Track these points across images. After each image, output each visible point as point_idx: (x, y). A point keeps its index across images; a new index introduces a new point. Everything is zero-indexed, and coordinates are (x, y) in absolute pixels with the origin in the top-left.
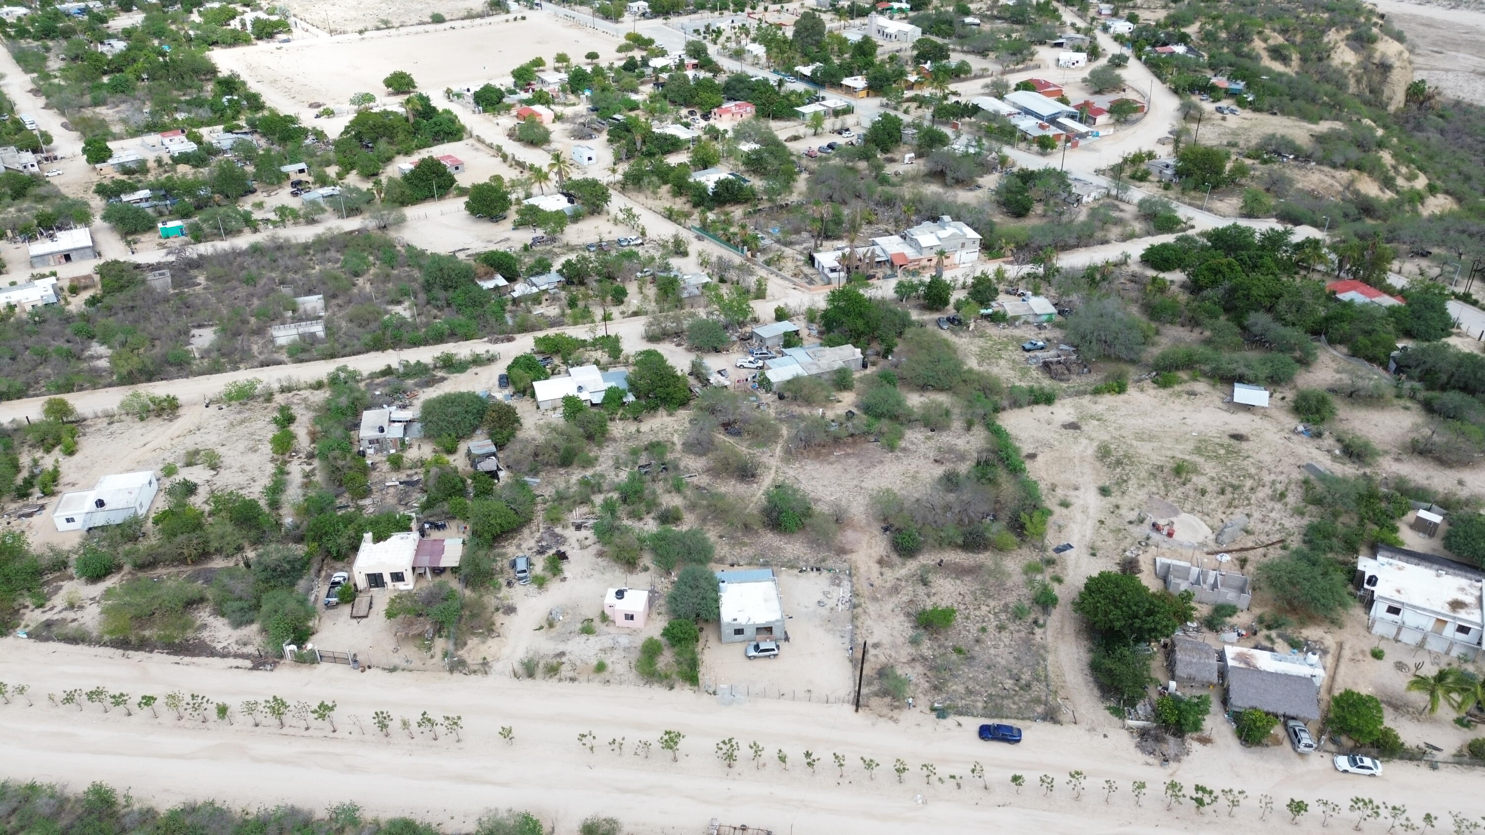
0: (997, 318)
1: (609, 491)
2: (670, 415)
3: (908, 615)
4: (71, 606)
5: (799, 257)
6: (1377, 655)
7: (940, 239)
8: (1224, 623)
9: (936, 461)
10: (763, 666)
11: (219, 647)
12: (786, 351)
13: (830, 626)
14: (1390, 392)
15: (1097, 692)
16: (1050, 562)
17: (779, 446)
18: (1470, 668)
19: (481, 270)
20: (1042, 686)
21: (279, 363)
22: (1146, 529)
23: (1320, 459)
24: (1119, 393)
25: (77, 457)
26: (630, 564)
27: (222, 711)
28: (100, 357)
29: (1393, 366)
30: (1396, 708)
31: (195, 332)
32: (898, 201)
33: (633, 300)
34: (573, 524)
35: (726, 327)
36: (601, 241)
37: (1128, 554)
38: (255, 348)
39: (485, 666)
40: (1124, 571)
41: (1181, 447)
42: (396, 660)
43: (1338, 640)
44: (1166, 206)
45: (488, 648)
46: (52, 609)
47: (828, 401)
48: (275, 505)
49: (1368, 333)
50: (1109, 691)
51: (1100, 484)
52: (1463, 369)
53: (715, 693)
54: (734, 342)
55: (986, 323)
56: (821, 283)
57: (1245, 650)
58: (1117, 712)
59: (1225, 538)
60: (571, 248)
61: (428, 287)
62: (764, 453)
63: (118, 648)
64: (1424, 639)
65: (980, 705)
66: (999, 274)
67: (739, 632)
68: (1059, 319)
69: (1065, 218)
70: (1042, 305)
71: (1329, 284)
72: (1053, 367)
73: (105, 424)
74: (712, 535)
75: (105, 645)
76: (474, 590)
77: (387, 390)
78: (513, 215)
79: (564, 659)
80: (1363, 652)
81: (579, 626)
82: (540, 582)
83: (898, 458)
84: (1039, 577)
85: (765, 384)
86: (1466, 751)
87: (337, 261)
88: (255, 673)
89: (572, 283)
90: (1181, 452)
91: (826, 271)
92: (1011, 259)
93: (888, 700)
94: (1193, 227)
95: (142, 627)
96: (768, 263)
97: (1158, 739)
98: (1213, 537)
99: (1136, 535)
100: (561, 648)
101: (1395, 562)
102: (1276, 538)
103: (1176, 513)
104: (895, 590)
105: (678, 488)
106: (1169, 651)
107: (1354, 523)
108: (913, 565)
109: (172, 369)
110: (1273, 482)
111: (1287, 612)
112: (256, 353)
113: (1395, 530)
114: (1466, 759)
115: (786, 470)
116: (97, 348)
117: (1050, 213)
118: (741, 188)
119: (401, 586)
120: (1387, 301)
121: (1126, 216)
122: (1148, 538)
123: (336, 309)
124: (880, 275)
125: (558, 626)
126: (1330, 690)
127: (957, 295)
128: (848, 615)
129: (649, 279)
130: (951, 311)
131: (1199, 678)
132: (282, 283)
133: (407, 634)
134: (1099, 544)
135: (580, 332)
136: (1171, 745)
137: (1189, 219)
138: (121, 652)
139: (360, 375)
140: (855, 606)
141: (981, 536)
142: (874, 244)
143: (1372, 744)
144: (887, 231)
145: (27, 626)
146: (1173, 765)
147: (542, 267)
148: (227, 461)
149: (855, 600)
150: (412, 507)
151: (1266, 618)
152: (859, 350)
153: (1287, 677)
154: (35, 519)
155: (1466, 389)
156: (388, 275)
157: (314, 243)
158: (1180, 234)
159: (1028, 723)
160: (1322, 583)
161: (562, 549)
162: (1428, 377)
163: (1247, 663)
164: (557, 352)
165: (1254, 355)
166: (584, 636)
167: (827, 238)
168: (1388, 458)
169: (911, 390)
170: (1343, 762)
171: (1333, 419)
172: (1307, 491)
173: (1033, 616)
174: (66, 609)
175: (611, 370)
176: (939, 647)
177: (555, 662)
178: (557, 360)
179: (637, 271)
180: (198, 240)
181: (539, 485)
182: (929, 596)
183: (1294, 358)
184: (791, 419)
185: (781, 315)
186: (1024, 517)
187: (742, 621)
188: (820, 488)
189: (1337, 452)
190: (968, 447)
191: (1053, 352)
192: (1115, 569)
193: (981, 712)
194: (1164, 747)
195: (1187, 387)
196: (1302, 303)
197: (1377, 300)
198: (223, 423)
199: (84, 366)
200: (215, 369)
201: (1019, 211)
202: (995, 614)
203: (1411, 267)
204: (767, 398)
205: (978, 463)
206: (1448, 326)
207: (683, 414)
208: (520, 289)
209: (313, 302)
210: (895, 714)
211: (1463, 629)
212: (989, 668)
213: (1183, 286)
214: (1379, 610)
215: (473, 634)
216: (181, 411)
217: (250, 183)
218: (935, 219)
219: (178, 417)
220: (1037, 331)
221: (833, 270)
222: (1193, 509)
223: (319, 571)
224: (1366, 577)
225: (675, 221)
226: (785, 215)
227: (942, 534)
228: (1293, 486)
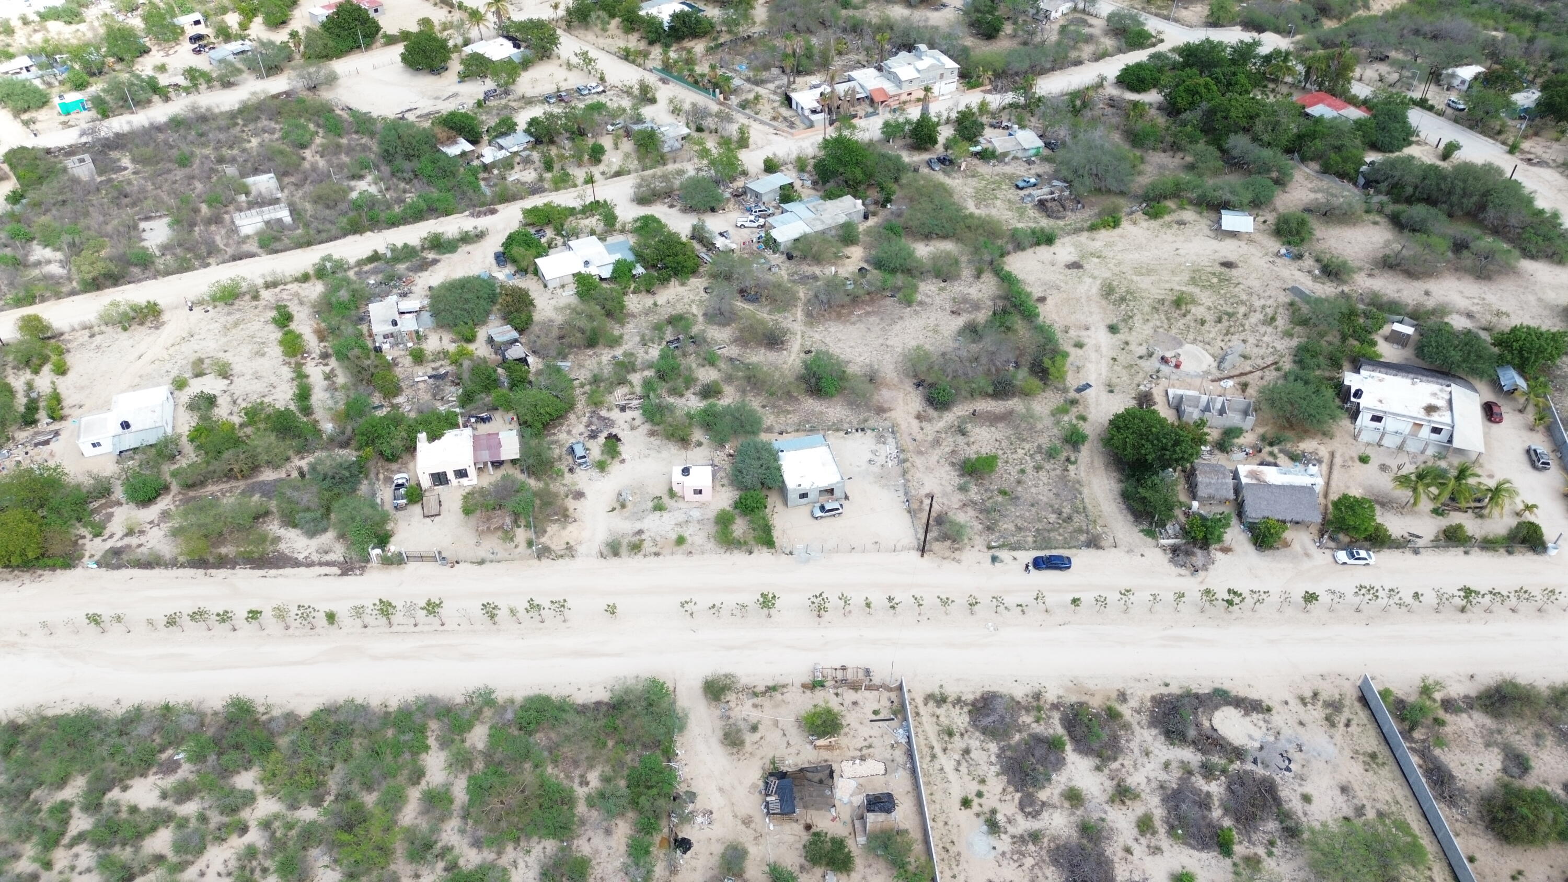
0: (985, 156)
1: (643, 370)
2: (683, 284)
3: (953, 464)
4: (130, 533)
5: (772, 97)
6: (1364, 460)
7: (918, 71)
8: (1233, 445)
9: (953, 312)
10: (828, 523)
11: (301, 557)
12: (785, 206)
13: (883, 481)
14: (1359, 207)
15: (1130, 518)
16: (1074, 402)
17: (799, 309)
18: (1443, 464)
19: (441, 132)
20: (1082, 517)
21: (252, 255)
22: (1154, 363)
23: (1303, 280)
24: (1114, 227)
25: (71, 375)
26: (684, 441)
27: (331, 617)
28: (49, 262)
29: (1361, 181)
30: (1382, 505)
31: (143, 225)
32: (865, 27)
33: (613, 158)
34: (618, 406)
35: (717, 183)
36: (558, 91)
37: (1142, 388)
38: (219, 241)
39: (570, 550)
40: (1141, 406)
41: (1177, 279)
42: (482, 553)
43: (1330, 449)
44: (1134, 19)
45: (571, 533)
46: (111, 536)
47: (837, 258)
48: (307, 410)
49: (1338, 149)
50: (1141, 516)
51: (1109, 322)
52: (1427, 182)
53: (791, 553)
54: (728, 200)
55: (976, 161)
56: (802, 126)
57: (1255, 467)
58: (1150, 533)
59: (1226, 365)
60: (528, 102)
61: (387, 156)
62: (785, 318)
63: (198, 568)
64: (1404, 442)
65: (1030, 539)
66: (983, 106)
67: (804, 496)
68: (1046, 152)
69: (1038, 39)
70: (1028, 139)
71: (1296, 97)
72: (1049, 204)
73: (86, 338)
74: (755, 403)
75: (182, 566)
76: (538, 479)
77: (380, 277)
78: (455, 66)
79: (643, 537)
80: (1352, 458)
81: (651, 504)
82: (601, 466)
83: (916, 312)
84: (1066, 418)
85: (770, 243)
86: (1442, 537)
87: (272, 132)
88: (345, 578)
89: (541, 142)
90: (1179, 284)
91: (807, 113)
92: (989, 87)
93: (948, 543)
94: (1162, 41)
95: (216, 545)
96: (744, 105)
97: (1188, 553)
98: (1215, 364)
99: (1147, 369)
100: (638, 526)
101: (1376, 374)
102: (1269, 360)
103: (1180, 344)
104: (937, 442)
105: (711, 361)
106: (1190, 477)
107: (1337, 341)
108: (950, 417)
109: (136, 270)
110: (1263, 307)
111: (1284, 428)
112: (222, 246)
113: (1374, 344)
114: (1442, 543)
115: (812, 334)
116: (39, 252)
117: (1020, 33)
118: (698, 21)
119: (464, 481)
120: (1354, 113)
121: (1096, 31)
122: (1158, 371)
123: (292, 188)
124: (861, 113)
125: (629, 504)
126: (1326, 495)
127: (945, 133)
128: (899, 470)
129: (621, 132)
130: (939, 149)
131: (1217, 497)
132: (221, 160)
133: (488, 528)
134: (1115, 381)
135: (565, 199)
136: (1199, 557)
137: (1159, 33)
138: (201, 571)
139: (347, 262)
140: (905, 461)
141: (1010, 383)
142: (850, 79)
143: (1366, 539)
144: (858, 62)
145: (92, 556)
146: (1201, 574)
147: (506, 127)
148: (237, 368)
149: (902, 456)
150: (449, 402)
151: (1268, 436)
152: (860, 202)
153: (1292, 488)
154: (53, 446)
155: (1430, 201)
156: (338, 146)
157: (241, 111)
158: (1152, 50)
159: (1074, 551)
160: (1317, 401)
161: (614, 431)
162: (1396, 191)
163: (1258, 479)
164: (549, 222)
165: (1233, 179)
166: (658, 513)
167: (799, 73)
168: (1363, 274)
169: (916, 240)
170: (1342, 556)
171: (1311, 239)
172: (1293, 313)
173: (1065, 454)
174: (126, 535)
175: (610, 240)
176: (986, 491)
177: (635, 539)
178: (549, 233)
179: (606, 124)
180: (105, 115)
181: (571, 368)
182: (968, 444)
183: (1271, 178)
184: (805, 279)
185: (770, 167)
186: (1047, 362)
187: (806, 486)
188: (849, 350)
189: (1317, 272)
190: (980, 295)
191: (1046, 189)
192: (1132, 404)
193: (1031, 545)
194: (1193, 559)
195: (1175, 216)
196: (1277, 123)
197: (1342, 112)
198: (216, 327)
199: (36, 272)
200: (184, 267)
201: (989, 32)
202: (1031, 456)
203: (1371, 72)
204: (776, 259)
205: (995, 313)
206: (1407, 136)
207: (697, 283)
208: (489, 154)
209: (264, 183)
210: (957, 555)
211: (1436, 430)
212: (1033, 505)
213: (1160, 108)
214: (1364, 419)
215: (551, 521)
216: (165, 317)
217: (142, 41)
218: (910, 48)
219: (163, 324)
220: (1027, 166)
221: (814, 112)
222: (1195, 339)
223: (377, 474)
224: (1353, 391)
225: (633, 62)
226: (751, 49)
227: (974, 386)
228: (1281, 310)
